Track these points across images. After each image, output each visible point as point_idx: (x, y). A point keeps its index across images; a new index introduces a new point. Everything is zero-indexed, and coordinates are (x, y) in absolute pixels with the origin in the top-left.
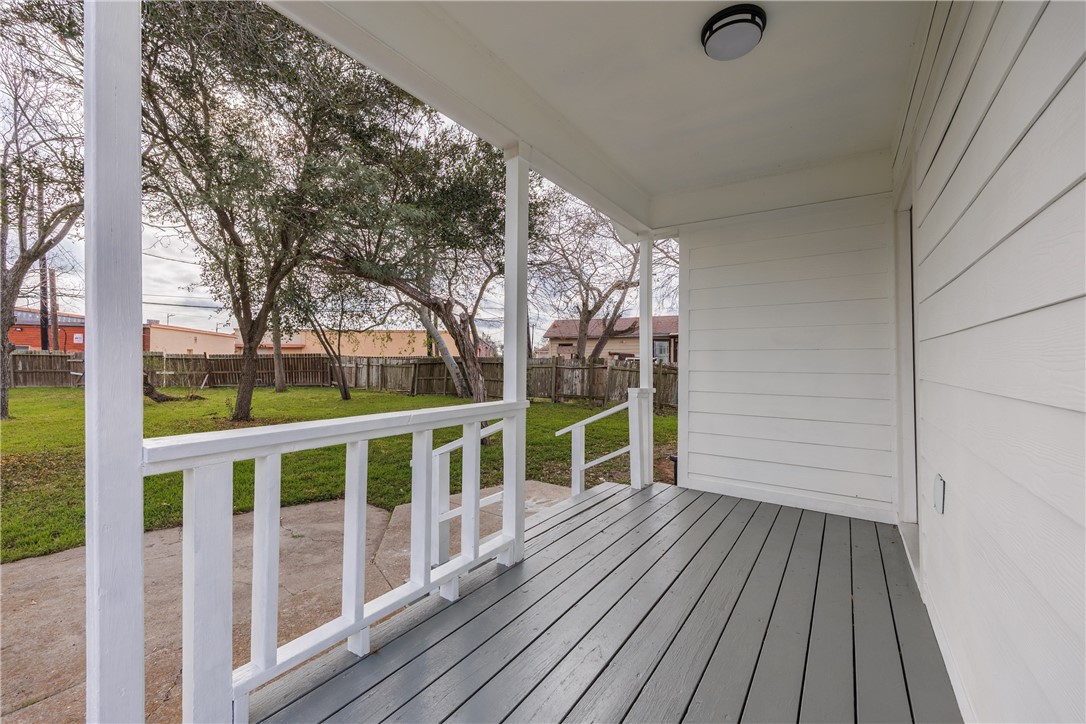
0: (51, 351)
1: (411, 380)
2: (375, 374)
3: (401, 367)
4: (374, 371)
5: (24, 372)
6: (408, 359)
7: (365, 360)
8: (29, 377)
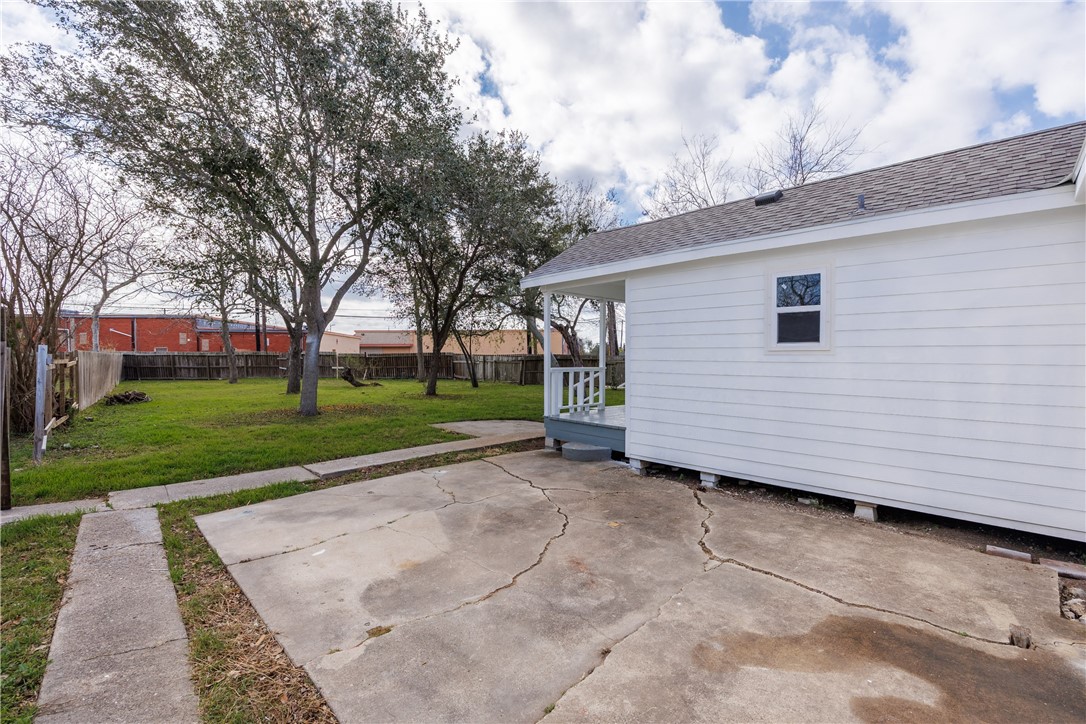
0: (262, 353)
1: (519, 373)
2: (489, 369)
3: (511, 363)
4: (489, 366)
5: (252, 367)
6: (517, 356)
7: (482, 358)
8: (255, 371)
